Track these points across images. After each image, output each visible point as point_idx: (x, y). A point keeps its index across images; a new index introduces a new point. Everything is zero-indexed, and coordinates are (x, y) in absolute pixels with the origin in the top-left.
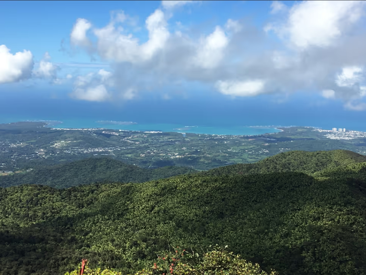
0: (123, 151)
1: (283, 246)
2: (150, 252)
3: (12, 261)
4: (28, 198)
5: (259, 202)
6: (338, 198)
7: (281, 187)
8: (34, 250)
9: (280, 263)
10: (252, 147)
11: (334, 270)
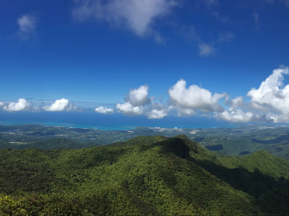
0: (71, 136)
1: (136, 176)
2: (81, 179)
3: (25, 178)
4: (32, 153)
5: (126, 158)
6: (157, 154)
7: (135, 151)
8: (34, 175)
9: (135, 183)
10: (124, 135)
11: (156, 183)
